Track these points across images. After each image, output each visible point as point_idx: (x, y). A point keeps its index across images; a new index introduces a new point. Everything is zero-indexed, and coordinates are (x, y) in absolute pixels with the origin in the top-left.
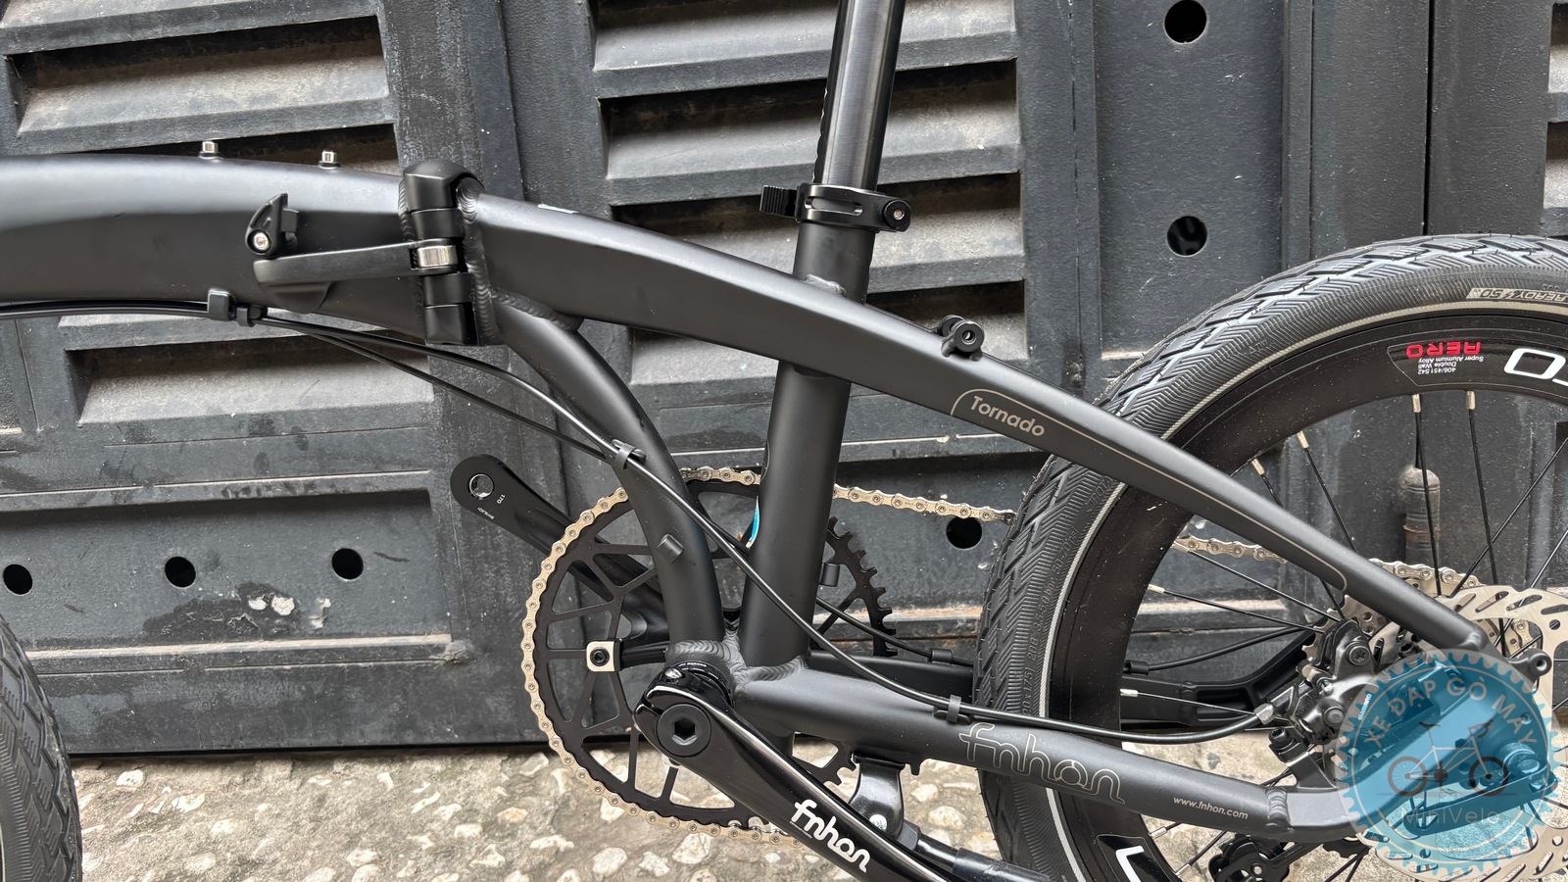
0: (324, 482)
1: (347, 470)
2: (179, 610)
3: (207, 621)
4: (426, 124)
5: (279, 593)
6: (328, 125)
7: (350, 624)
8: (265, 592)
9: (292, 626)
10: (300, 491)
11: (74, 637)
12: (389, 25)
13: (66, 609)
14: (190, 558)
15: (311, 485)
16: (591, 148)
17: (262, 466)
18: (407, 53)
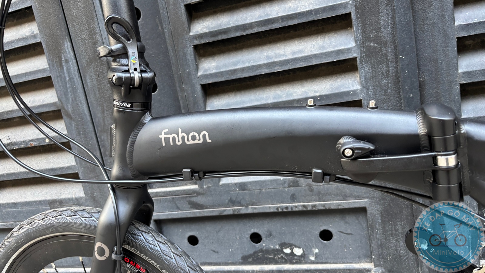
0: (320, 204)
1: (331, 200)
2: (255, 252)
3: (266, 257)
4: (373, 56)
5: (296, 247)
6: (328, 60)
7: (326, 259)
8: (290, 246)
9: (302, 259)
10: (309, 208)
11: (214, 261)
12: (357, 16)
13: (212, 252)
14: (260, 232)
15: (314, 206)
16: (452, 59)
17: (293, 198)
18: (364, 27)
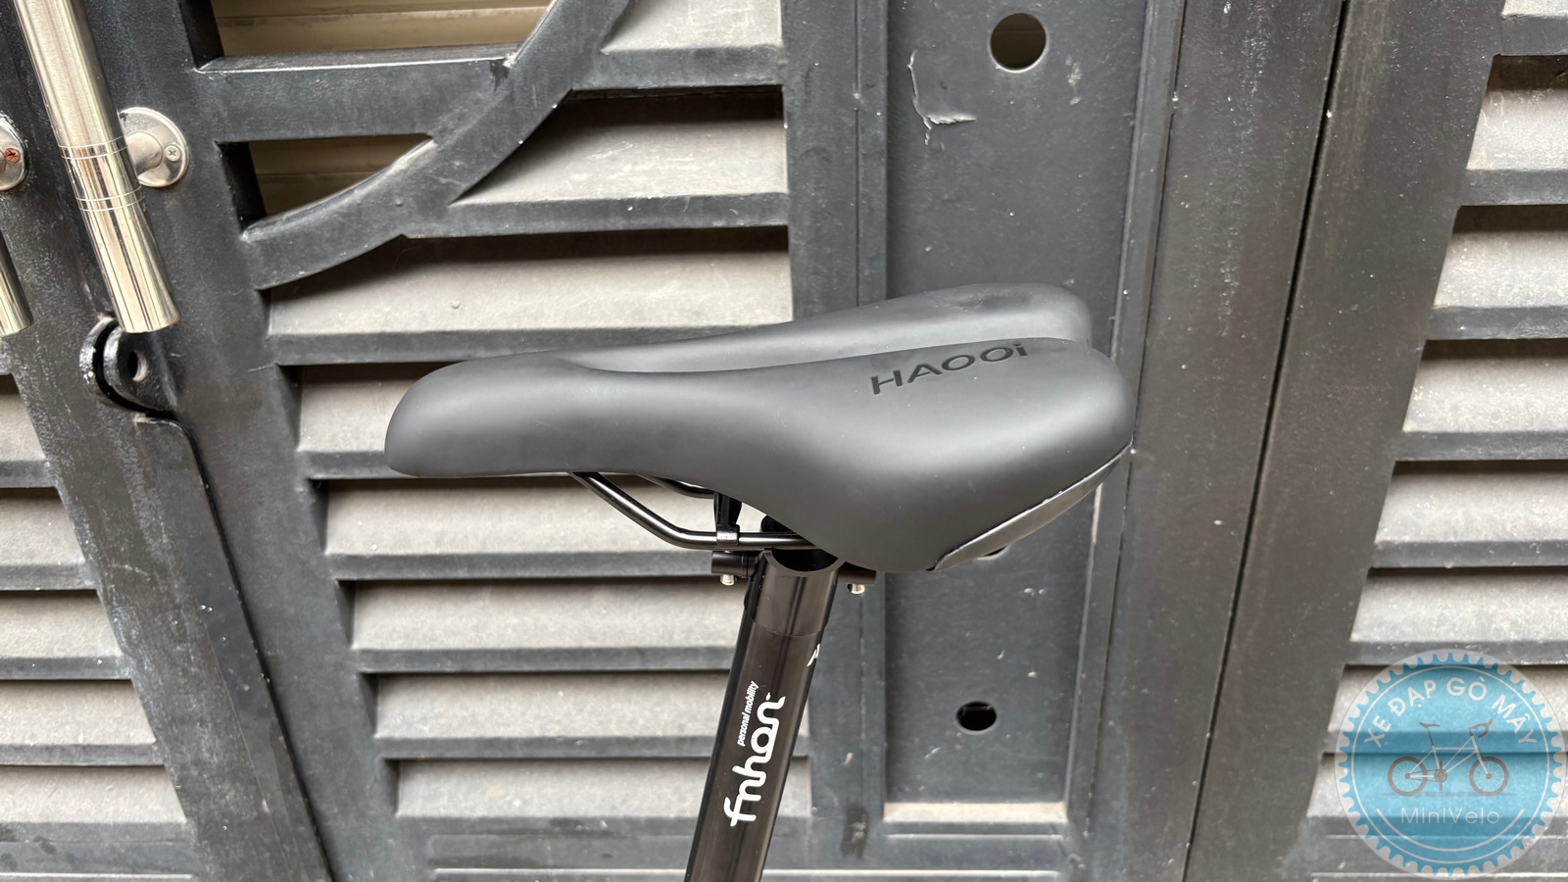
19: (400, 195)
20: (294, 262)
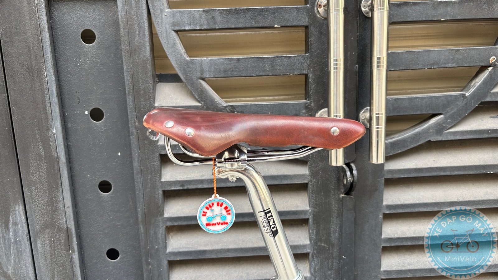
19: (432, 129)
20: (398, 148)
